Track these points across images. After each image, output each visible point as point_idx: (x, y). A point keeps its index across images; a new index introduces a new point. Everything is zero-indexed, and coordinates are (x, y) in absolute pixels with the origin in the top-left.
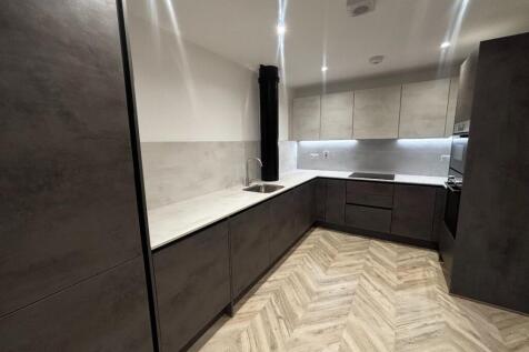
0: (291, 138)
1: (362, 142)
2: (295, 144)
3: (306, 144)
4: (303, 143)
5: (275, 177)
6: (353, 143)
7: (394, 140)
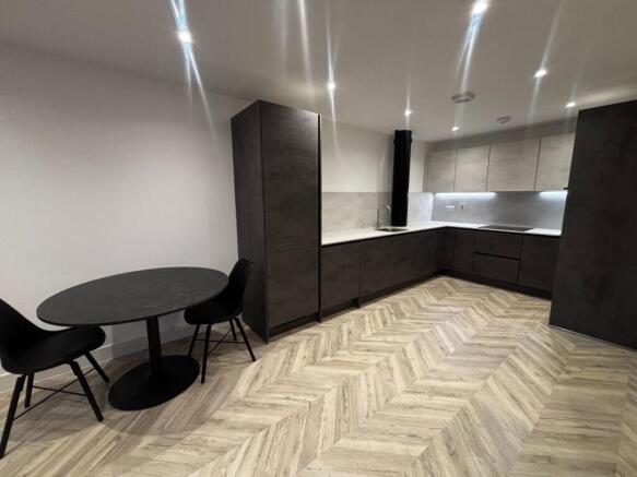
0: (426, 189)
1: (500, 194)
2: (430, 197)
3: (442, 196)
4: (439, 195)
5: (404, 223)
6: (491, 195)
7: (538, 192)
